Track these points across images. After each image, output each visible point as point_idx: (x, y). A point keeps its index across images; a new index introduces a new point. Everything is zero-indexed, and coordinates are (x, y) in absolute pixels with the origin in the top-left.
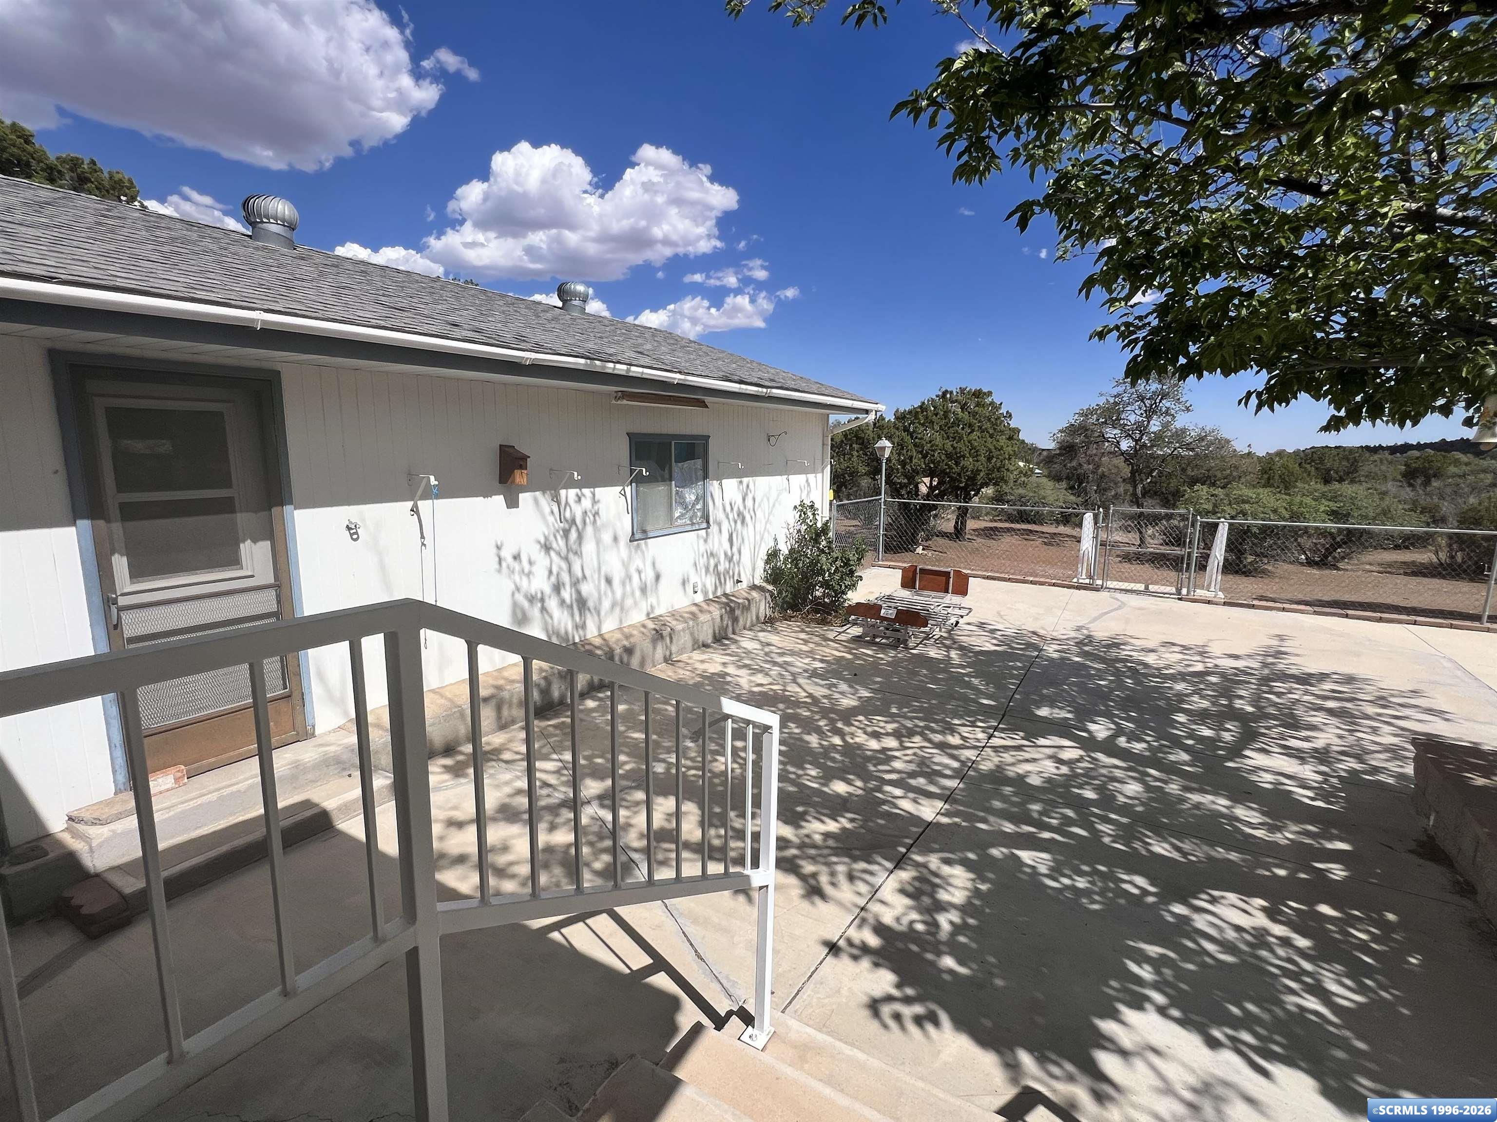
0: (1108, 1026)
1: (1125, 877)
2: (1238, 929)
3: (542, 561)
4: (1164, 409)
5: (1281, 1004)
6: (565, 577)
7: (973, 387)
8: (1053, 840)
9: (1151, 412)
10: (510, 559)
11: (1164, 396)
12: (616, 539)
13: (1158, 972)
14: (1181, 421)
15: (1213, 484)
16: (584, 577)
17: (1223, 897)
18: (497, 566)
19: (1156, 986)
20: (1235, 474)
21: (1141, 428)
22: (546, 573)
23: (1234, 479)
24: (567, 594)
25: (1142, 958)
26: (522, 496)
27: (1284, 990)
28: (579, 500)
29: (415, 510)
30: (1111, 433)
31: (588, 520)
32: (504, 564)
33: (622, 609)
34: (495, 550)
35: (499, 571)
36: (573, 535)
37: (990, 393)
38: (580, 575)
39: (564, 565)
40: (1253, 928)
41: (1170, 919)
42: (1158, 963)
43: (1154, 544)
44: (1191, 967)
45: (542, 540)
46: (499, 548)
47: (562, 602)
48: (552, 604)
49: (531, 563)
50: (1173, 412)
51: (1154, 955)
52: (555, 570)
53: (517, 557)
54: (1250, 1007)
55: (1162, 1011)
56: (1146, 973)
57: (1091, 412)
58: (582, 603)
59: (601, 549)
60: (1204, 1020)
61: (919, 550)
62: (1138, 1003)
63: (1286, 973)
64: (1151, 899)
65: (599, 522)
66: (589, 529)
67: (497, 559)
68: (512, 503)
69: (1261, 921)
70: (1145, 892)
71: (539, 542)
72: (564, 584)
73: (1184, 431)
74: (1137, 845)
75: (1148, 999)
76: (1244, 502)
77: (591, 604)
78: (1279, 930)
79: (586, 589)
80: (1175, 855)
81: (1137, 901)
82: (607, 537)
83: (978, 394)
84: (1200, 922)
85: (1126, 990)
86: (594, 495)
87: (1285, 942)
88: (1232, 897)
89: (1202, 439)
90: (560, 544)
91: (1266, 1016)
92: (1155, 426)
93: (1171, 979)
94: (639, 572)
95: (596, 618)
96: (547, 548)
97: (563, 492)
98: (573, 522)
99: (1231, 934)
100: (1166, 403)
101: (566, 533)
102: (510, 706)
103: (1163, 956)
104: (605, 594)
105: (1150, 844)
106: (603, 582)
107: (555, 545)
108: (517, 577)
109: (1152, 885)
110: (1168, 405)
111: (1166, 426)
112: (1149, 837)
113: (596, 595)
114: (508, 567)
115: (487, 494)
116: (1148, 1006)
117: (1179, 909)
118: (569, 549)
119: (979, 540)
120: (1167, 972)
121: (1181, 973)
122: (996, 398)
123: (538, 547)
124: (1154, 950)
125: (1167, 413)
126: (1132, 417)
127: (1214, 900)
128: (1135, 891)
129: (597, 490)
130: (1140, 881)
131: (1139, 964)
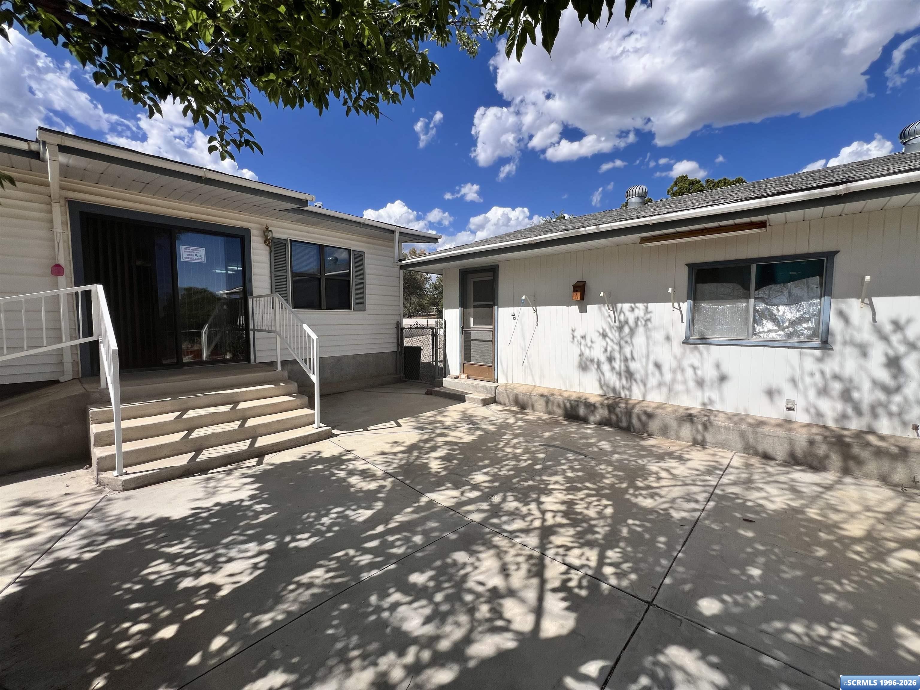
0: (256, 485)
1: (313, 540)
2: (230, 560)
3: (600, 343)
5: (193, 537)
6: (617, 355)
8: (373, 528)
10: (579, 338)
12: (668, 338)
13: (254, 511)
16: (633, 358)
17: (251, 573)
18: (572, 340)
19: (251, 506)
22: (603, 350)
24: (617, 365)
25: (265, 511)
26: (589, 307)
27: (192, 545)
28: (632, 310)
29: (536, 311)
31: (639, 323)
32: (575, 339)
33: (670, 390)
34: (571, 331)
35: (573, 342)
36: (626, 330)
38: (629, 356)
39: (617, 348)
40: (221, 568)
41: (269, 537)
42: (257, 514)
44: (242, 524)
45: (601, 331)
46: (573, 331)
47: (613, 369)
48: (606, 367)
49: (592, 342)
51: (261, 516)
52: (609, 349)
53: (583, 337)
54: (207, 526)
55: (242, 501)
56: (259, 507)
58: (630, 375)
59: (651, 343)
60: (224, 509)
62: (252, 497)
63: (194, 555)
64: (288, 539)
65: (650, 325)
66: (641, 330)
67: (572, 336)
68: (583, 310)
69: (218, 578)
70: (294, 540)
71: (599, 332)
72: (615, 359)
74: (333, 564)
75: (250, 500)
77: (637, 376)
78: (205, 580)
79: (633, 366)
80: (304, 578)
81: (294, 533)
82: (658, 336)
84: (253, 547)
85: (260, 497)
86: (647, 308)
87: (198, 574)
88: (245, 579)
90: (614, 335)
91: (199, 527)
93: (247, 512)
94: (694, 368)
95: (642, 387)
96: (604, 335)
97: (619, 305)
98: (626, 322)
99: (233, 553)
101: (620, 329)
102: (553, 404)
103: (257, 519)
104: (653, 374)
105: (328, 571)
106: (651, 367)
107: (610, 335)
108: (583, 348)
109: (296, 547)
112: (333, 578)
113: (642, 372)
114: (578, 341)
115: (569, 305)
116: (249, 499)
117: (270, 545)
118: (622, 338)
120: (251, 514)
121: (245, 517)
123: (598, 334)
124: (263, 518)
127: (255, 567)
128: (299, 537)
129: (650, 305)
130: (304, 544)
131: (264, 509)
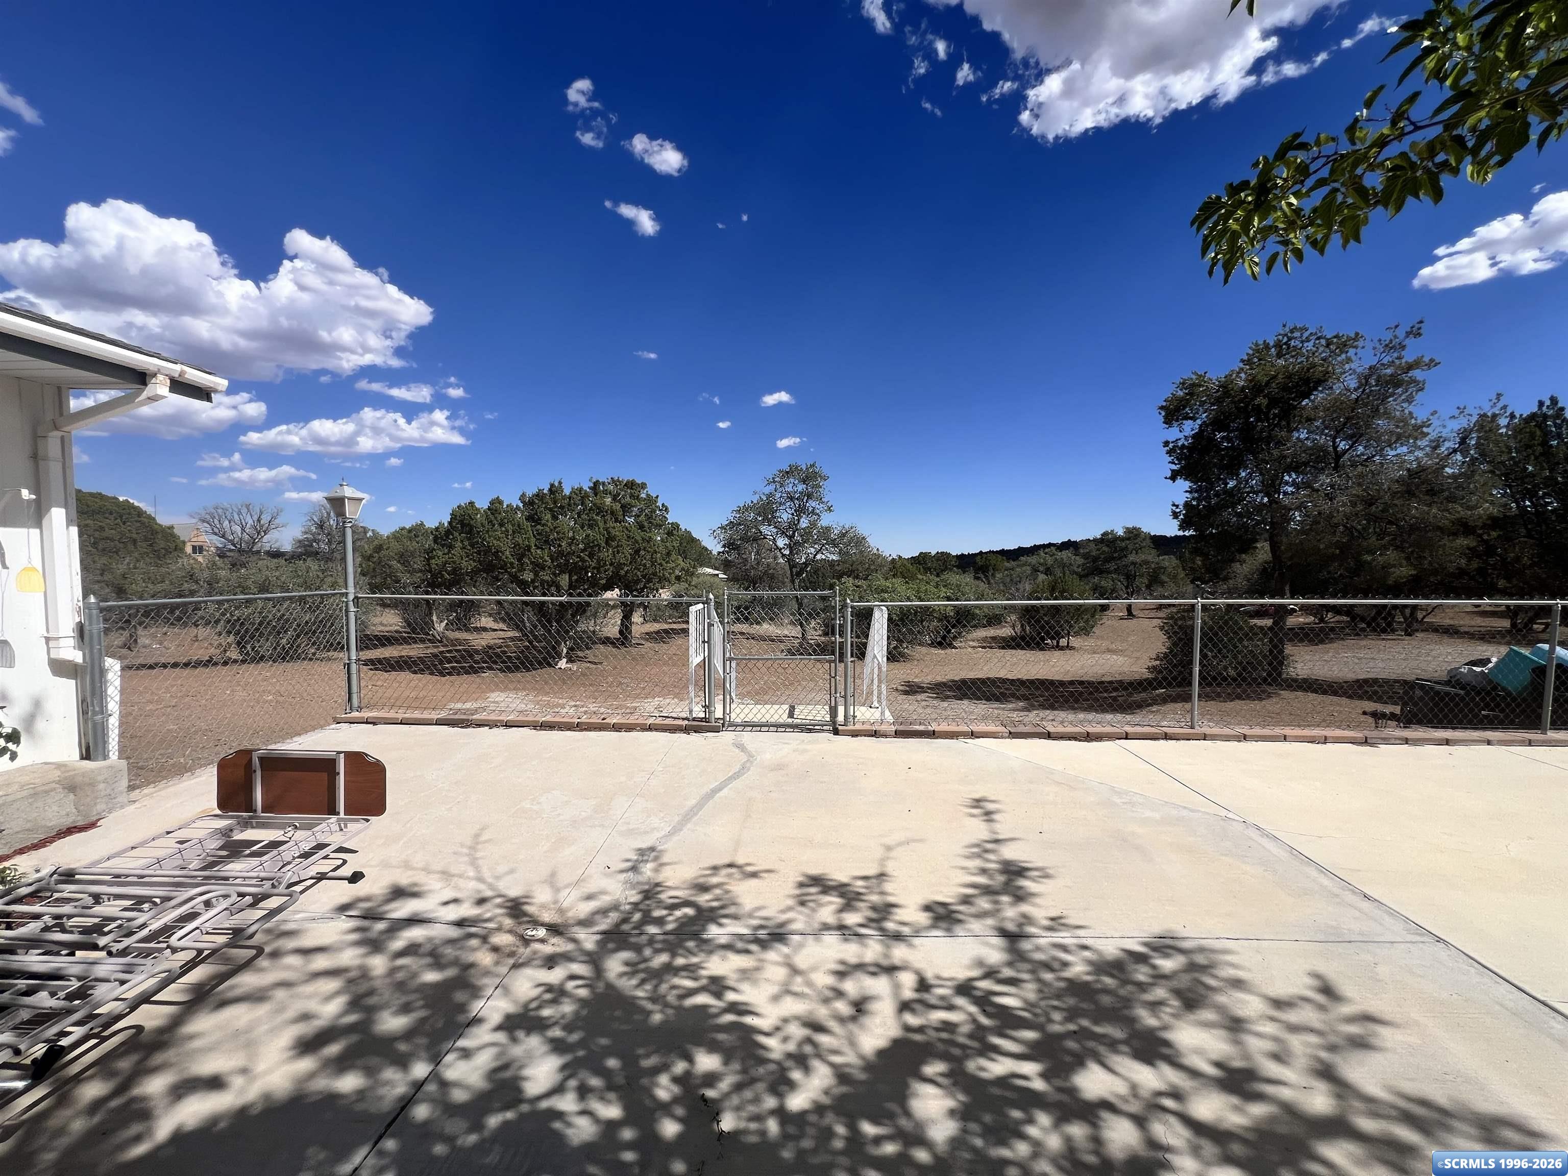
4: (810, 509)
7: (625, 477)
9: (801, 511)
11: (810, 496)
14: (826, 520)
15: (857, 577)
20: (872, 567)
21: (793, 525)
23: (872, 571)
30: (767, 530)
37: (643, 486)
43: (815, 634)
50: (818, 511)
57: (746, 509)
61: (563, 664)
73: (828, 529)
76: (882, 591)
83: (631, 485)
89: (844, 535)
92: (804, 523)
100: (812, 504)
110: (813, 504)
111: (813, 524)
119: (648, 645)
122: (652, 490)
125: (813, 512)
126: (785, 516)
